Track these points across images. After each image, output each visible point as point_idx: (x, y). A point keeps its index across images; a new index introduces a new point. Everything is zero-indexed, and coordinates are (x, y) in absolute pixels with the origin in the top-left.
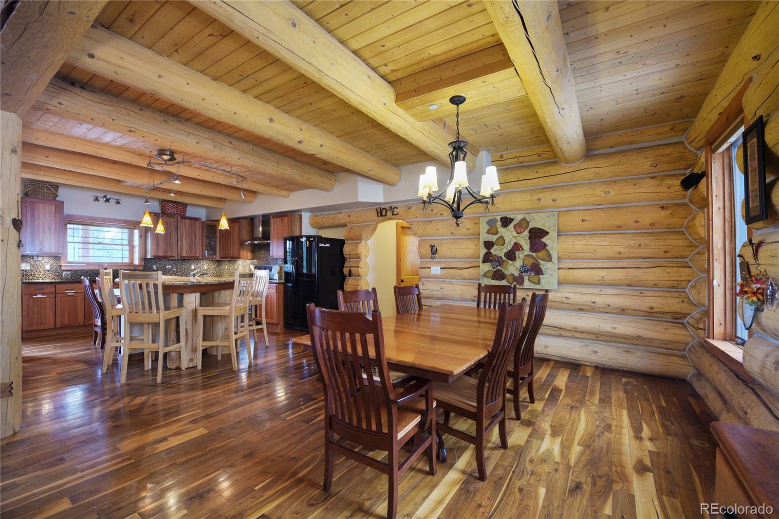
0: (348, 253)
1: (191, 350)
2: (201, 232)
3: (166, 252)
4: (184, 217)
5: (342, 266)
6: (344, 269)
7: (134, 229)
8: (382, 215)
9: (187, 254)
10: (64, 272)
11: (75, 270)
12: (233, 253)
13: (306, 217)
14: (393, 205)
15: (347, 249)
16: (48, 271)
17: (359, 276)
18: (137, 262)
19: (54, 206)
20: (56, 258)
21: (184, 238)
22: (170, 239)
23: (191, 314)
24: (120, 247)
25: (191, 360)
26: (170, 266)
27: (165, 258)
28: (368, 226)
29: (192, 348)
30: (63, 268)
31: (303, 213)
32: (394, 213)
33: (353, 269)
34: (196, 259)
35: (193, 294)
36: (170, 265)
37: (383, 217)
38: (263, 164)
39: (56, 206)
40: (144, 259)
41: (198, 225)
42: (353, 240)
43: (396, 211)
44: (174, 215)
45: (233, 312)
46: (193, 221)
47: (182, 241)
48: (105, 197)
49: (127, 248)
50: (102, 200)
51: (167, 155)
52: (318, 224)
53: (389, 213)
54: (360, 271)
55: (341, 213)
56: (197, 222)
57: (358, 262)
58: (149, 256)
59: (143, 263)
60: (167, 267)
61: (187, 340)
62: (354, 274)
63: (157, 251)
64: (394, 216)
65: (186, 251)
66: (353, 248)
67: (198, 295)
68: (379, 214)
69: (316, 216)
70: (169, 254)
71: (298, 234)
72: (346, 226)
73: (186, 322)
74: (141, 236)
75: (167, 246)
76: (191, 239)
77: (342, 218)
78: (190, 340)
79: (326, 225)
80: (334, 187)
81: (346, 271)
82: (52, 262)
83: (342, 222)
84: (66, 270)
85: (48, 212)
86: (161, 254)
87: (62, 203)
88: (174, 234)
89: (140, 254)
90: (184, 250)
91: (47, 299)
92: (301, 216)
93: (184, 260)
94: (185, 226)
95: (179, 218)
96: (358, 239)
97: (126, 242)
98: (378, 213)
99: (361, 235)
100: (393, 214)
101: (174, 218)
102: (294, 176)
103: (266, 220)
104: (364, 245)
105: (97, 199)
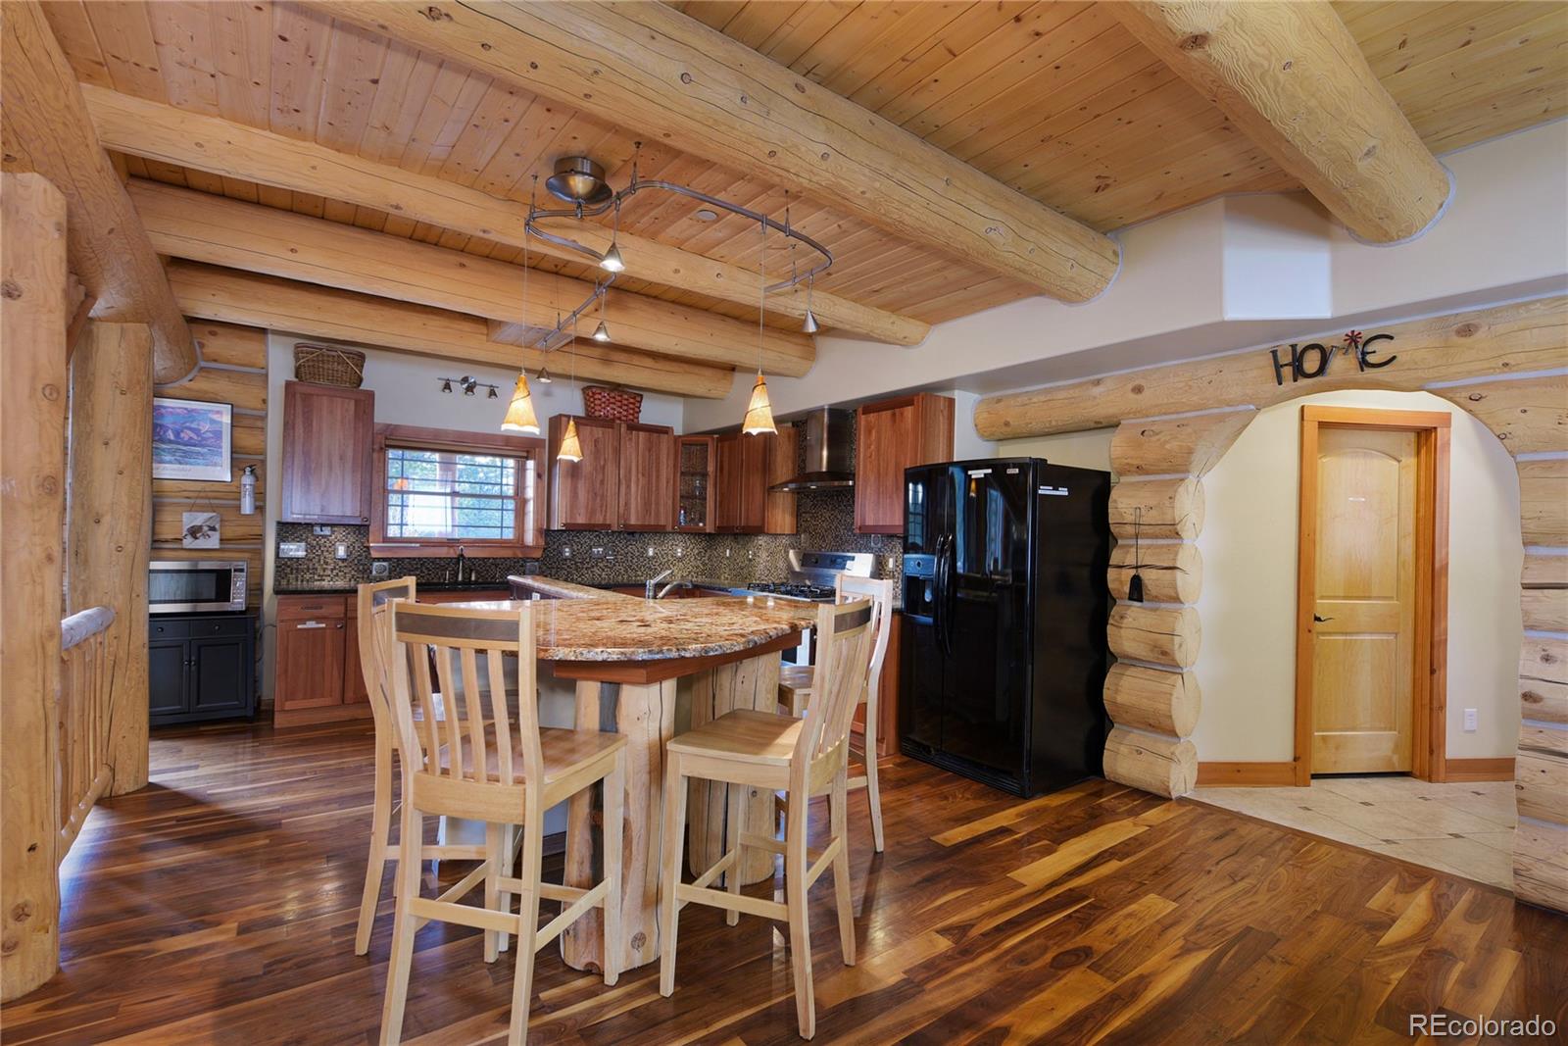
0: (1129, 518)
1: (640, 900)
2: (671, 463)
3: (592, 513)
4: (635, 427)
5: (1101, 563)
6: (1111, 574)
7: (527, 458)
8: (1299, 372)
9: (638, 519)
10: (376, 564)
11: (398, 559)
12: (747, 518)
13: (966, 404)
14: (1366, 330)
15: (1123, 505)
16: (343, 560)
17: (1176, 599)
18: (530, 538)
19: (352, 403)
20: (361, 529)
21: (633, 478)
22: (602, 482)
23: (643, 761)
24: (497, 503)
25: (639, 940)
26: (601, 549)
27: (590, 528)
28: (1221, 418)
29: (645, 894)
30: (374, 554)
31: (957, 395)
32: (1371, 359)
33: (1147, 576)
34: (657, 531)
35: (656, 687)
36: (600, 546)
37: (1303, 382)
38: (902, 185)
39: (356, 401)
40: (546, 532)
41: (665, 444)
42: (1147, 473)
43: (1380, 351)
44: (613, 420)
45: (807, 780)
46: (655, 435)
47: (628, 487)
48: (465, 380)
49: (510, 505)
50: (459, 388)
51: (584, 174)
52: (1007, 424)
53: (1339, 364)
54: (1179, 583)
55: (1098, 382)
56: (664, 437)
57: (1174, 551)
58: (556, 526)
59: (542, 543)
60: (595, 550)
61: (627, 863)
62: (1154, 592)
63: (571, 511)
64: (1370, 373)
65: (637, 512)
66: (1152, 502)
67: (669, 686)
68: (1287, 371)
69: (999, 401)
70: (599, 519)
71: (941, 459)
72: (1116, 425)
73: (626, 795)
74: (539, 476)
75: (594, 499)
76: (649, 482)
77: (1105, 397)
78: (637, 864)
79: (1036, 427)
80: (1107, 281)
81: (1118, 580)
82: (352, 538)
83: (1103, 410)
84: (379, 560)
85: (339, 418)
86: (581, 520)
87: (371, 395)
88: (610, 468)
89: (536, 520)
90: (633, 511)
91: (328, 631)
92: (951, 402)
93: (632, 534)
94: (634, 448)
95: (624, 426)
96: (1175, 468)
97: (510, 491)
98: (1278, 367)
99: (1190, 452)
100: (1364, 364)
101: (612, 428)
102: (992, 234)
103: (842, 421)
104: (1191, 488)
105: (447, 387)
